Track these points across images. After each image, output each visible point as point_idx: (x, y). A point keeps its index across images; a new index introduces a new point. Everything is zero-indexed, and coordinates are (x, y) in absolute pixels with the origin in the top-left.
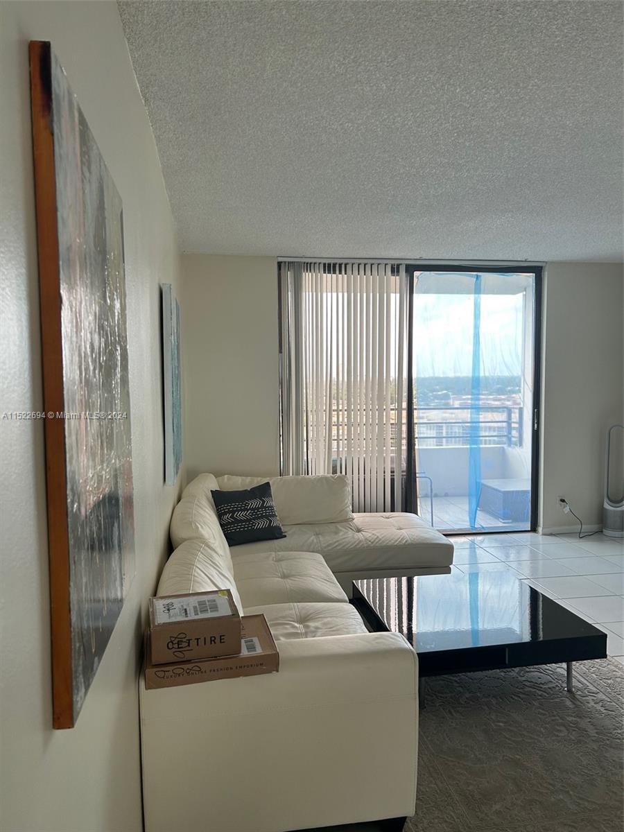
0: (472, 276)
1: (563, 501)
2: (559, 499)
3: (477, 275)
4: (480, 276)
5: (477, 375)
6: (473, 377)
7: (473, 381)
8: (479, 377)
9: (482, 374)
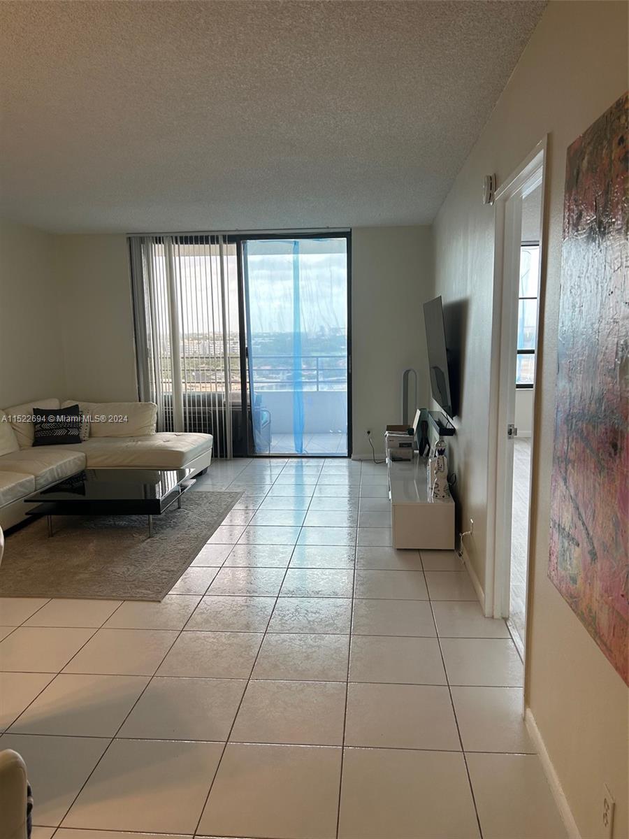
0: (290, 242)
1: (369, 432)
2: (366, 431)
3: (295, 242)
4: (298, 242)
5: (297, 330)
6: (294, 333)
7: (294, 336)
8: (300, 333)
9: (302, 330)
